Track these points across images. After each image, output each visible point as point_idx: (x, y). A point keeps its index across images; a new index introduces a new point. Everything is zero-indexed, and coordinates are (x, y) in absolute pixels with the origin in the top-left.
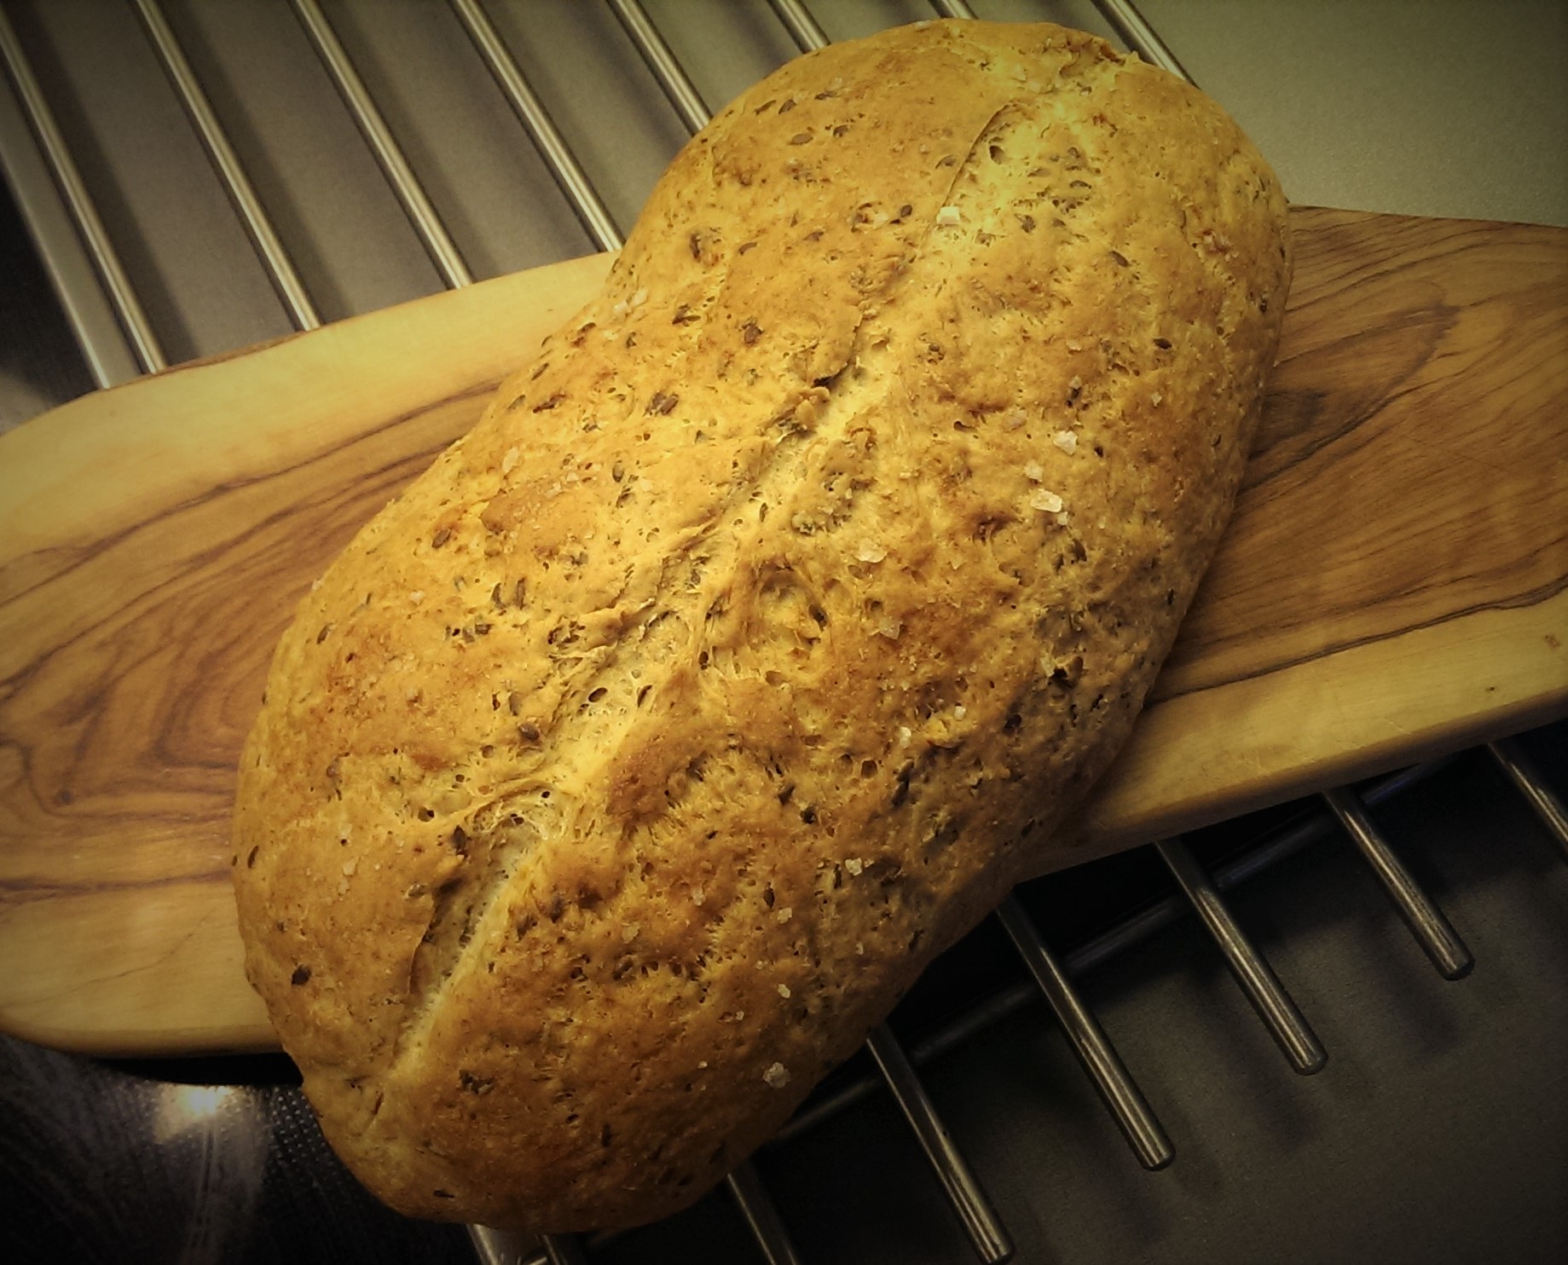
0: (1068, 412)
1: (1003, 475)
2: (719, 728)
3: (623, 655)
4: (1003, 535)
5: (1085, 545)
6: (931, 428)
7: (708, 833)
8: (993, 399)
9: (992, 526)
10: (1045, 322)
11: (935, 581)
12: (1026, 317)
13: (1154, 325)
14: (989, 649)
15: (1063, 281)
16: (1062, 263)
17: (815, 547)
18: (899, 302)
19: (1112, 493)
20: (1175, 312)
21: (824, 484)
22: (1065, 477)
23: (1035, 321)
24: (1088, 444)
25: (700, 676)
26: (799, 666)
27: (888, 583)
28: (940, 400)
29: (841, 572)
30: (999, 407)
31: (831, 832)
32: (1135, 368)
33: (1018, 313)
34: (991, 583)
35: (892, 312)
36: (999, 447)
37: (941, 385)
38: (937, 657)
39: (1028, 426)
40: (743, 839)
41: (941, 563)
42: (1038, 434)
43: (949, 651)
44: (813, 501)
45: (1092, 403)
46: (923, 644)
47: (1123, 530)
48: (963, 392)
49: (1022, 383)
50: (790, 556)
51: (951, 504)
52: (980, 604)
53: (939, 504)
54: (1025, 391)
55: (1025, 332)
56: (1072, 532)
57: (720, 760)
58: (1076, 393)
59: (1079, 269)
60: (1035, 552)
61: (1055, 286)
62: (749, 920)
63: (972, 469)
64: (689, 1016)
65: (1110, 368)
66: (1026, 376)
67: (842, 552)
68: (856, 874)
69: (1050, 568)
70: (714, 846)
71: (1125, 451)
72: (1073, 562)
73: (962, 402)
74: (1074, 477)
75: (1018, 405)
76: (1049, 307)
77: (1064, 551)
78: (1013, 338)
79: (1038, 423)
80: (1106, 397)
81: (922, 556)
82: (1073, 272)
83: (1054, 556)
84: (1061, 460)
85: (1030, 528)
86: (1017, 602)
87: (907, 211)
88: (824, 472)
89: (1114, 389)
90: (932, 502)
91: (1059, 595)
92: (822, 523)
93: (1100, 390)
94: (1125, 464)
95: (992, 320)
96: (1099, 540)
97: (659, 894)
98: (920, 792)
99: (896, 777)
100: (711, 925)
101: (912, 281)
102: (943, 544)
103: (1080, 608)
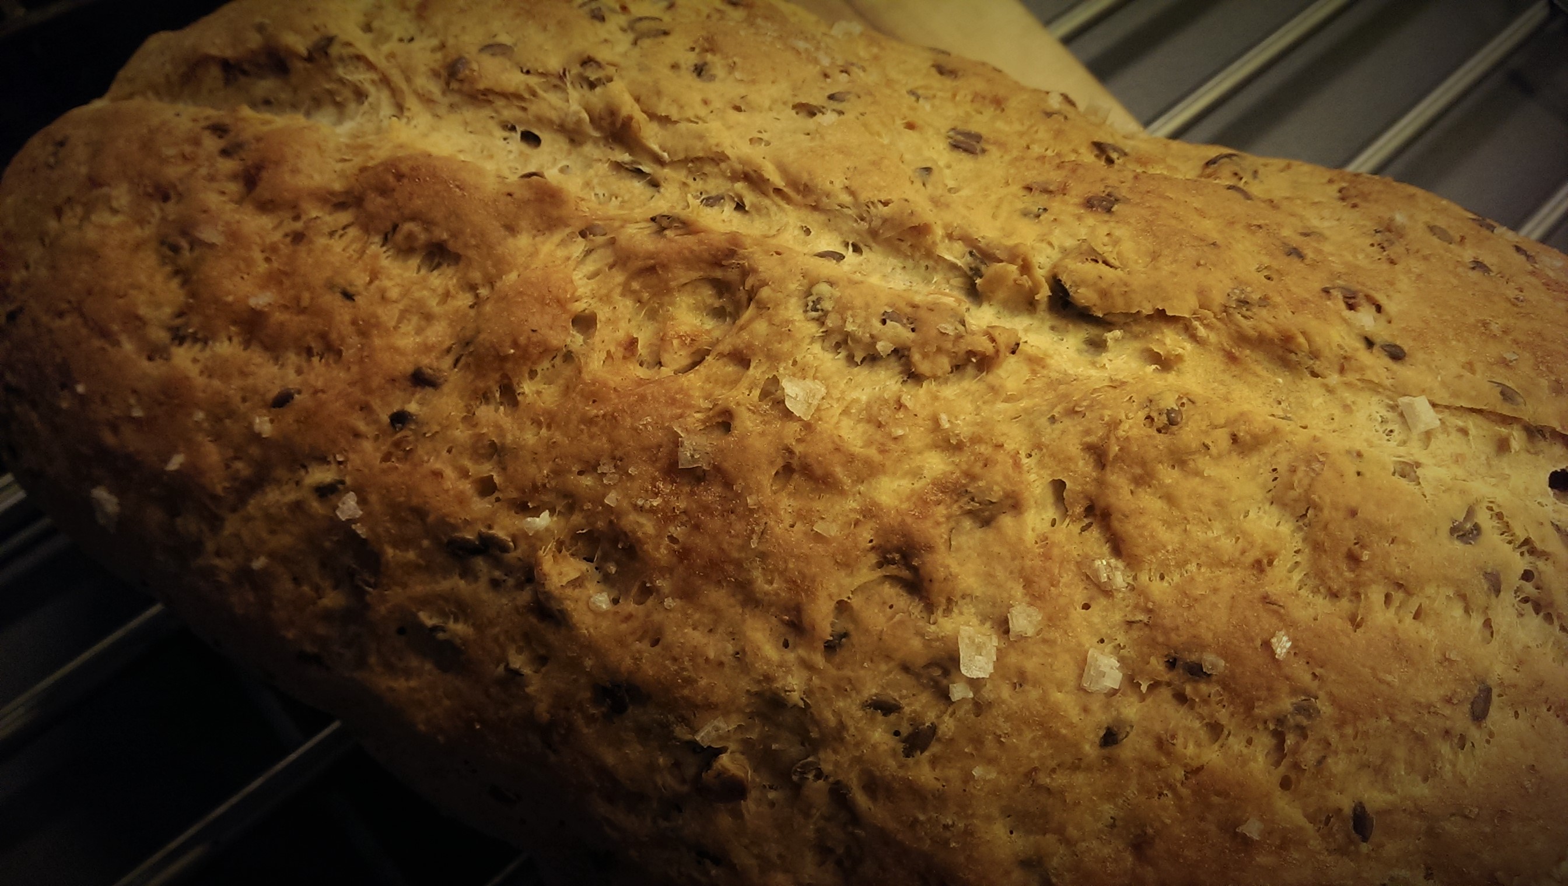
0: (1157, 664)
1: (1001, 574)
2: (494, 266)
3: (588, 149)
4: (900, 599)
5: (935, 748)
6: (1039, 447)
7: (349, 288)
8: (1128, 528)
9: (905, 573)
10: (1302, 592)
11: (786, 504)
12: (1298, 559)
13: (1389, 797)
14: (707, 619)
15: (1392, 610)
16: (1426, 603)
17: (788, 322)
18: (1235, 370)
19: (1044, 780)
20: (1431, 833)
21: (890, 310)
22: (1036, 684)
23: (1297, 576)
24: (1114, 713)
25: (568, 230)
26: (613, 350)
27: (763, 434)
28: (1089, 448)
29: (764, 368)
30: (1118, 546)
31: (386, 458)
32: (1293, 776)
33: (1300, 546)
34: (811, 593)
35: (1217, 362)
36: (1047, 557)
37: (1113, 440)
38: (673, 539)
39: (1103, 601)
40: (354, 340)
41: (818, 506)
42: (1096, 620)
43: (684, 554)
44: (858, 302)
45: (1192, 707)
46: (685, 512)
47: (989, 819)
48: (1119, 480)
49: (1176, 578)
50: (765, 293)
51: (922, 502)
52: (771, 583)
53: (918, 485)
54: (1165, 584)
55: (1270, 563)
56: (946, 718)
57: (455, 281)
58: (1196, 672)
59: (1426, 632)
60: (888, 657)
61: (1376, 595)
62: (250, 381)
63: (993, 524)
64: (128, 346)
65: (1272, 727)
66: (1192, 579)
67: (795, 363)
68: (338, 513)
69: (871, 690)
70: (333, 301)
71: (1132, 791)
72: (897, 733)
73: (1101, 483)
74: (1044, 700)
75: (1135, 578)
76: (1334, 595)
77: (907, 710)
78: (1252, 544)
79: (1117, 617)
80: (1215, 730)
81: (819, 472)
82: (1416, 623)
83: (893, 694)
84: (1065, 669)
85: (923, 636)
86: (795, 647)
87: (1396, 354)
88: (909, 310)
89: (1236, 744)
90: (916, 474)
91: (832, 721)
92: (829, 323)
93: (1223, 715)
94: (1111, 797)
95: (1267, 507)
96: (953, 773)
97: (268, 260)
98: (476, 579)
99: (484, 530)
100: (238, 334)
101: (1280, 380)
102: (852, 504)
103: (827, 768)
